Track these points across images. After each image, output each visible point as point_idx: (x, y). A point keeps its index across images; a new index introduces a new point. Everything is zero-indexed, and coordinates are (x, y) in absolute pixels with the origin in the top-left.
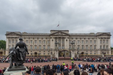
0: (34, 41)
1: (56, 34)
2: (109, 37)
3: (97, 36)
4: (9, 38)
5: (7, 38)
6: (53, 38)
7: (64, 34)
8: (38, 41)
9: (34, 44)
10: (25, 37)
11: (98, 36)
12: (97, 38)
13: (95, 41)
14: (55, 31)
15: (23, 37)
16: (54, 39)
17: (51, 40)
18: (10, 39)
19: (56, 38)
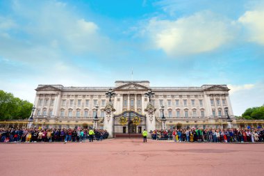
0: (85, 102)
1: (125, 88)
2: (226, 92)
3: (202, 91)
4: (40, 95)
5: (38, 95)
6: (119, 95)
7: (140, 88)
8: (91, 102)
9: (83, 106)
10: (69, 94)
11: (205, 90)
12: (203, 96)
13: (201, 101)
14: (123, 82)
15: (66, 94)
16: (122, 98)
17: (116, 98)
18: (41, 98)
19: (124, 95)
